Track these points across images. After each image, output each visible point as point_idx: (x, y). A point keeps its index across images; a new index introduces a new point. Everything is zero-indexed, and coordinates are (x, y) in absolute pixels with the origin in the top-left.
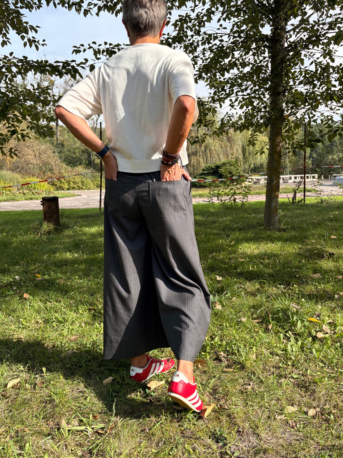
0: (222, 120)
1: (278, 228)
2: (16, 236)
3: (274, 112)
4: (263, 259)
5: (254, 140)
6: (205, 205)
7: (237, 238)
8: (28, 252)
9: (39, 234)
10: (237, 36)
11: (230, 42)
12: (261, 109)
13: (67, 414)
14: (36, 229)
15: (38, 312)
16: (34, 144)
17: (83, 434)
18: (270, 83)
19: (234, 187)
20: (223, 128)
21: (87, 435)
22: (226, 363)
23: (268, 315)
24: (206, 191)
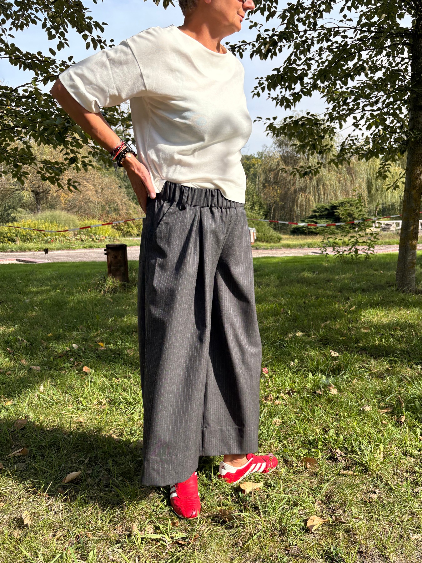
0: (343, 144)
1: (414, 289)
2: (72, 294)
3: (413, 132)
4: (395, 330)
5: (386, 171)
6: (315, 258)
7: (359, 302)
8: (88, 315)
9: (102, 292)
10: (366, 30)
11: (356, 38)
12: (396, 129)
13: (139, 518)
14: (98, 286)
15: (102, 390)
16: (96, 176)
17: (159, 544)
18: (409, 94)
19: (356, 234)
20: (344, 155)
21: (164, 546)
22: (344, 463)
23: (401, 403)
24: (318, 239)
